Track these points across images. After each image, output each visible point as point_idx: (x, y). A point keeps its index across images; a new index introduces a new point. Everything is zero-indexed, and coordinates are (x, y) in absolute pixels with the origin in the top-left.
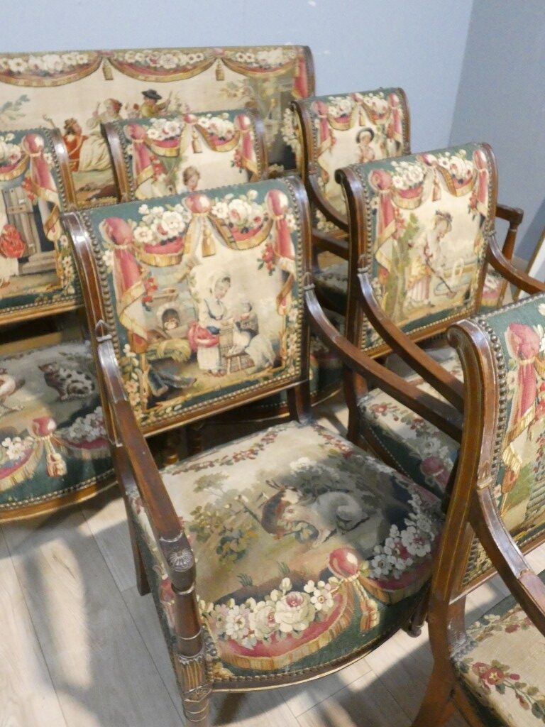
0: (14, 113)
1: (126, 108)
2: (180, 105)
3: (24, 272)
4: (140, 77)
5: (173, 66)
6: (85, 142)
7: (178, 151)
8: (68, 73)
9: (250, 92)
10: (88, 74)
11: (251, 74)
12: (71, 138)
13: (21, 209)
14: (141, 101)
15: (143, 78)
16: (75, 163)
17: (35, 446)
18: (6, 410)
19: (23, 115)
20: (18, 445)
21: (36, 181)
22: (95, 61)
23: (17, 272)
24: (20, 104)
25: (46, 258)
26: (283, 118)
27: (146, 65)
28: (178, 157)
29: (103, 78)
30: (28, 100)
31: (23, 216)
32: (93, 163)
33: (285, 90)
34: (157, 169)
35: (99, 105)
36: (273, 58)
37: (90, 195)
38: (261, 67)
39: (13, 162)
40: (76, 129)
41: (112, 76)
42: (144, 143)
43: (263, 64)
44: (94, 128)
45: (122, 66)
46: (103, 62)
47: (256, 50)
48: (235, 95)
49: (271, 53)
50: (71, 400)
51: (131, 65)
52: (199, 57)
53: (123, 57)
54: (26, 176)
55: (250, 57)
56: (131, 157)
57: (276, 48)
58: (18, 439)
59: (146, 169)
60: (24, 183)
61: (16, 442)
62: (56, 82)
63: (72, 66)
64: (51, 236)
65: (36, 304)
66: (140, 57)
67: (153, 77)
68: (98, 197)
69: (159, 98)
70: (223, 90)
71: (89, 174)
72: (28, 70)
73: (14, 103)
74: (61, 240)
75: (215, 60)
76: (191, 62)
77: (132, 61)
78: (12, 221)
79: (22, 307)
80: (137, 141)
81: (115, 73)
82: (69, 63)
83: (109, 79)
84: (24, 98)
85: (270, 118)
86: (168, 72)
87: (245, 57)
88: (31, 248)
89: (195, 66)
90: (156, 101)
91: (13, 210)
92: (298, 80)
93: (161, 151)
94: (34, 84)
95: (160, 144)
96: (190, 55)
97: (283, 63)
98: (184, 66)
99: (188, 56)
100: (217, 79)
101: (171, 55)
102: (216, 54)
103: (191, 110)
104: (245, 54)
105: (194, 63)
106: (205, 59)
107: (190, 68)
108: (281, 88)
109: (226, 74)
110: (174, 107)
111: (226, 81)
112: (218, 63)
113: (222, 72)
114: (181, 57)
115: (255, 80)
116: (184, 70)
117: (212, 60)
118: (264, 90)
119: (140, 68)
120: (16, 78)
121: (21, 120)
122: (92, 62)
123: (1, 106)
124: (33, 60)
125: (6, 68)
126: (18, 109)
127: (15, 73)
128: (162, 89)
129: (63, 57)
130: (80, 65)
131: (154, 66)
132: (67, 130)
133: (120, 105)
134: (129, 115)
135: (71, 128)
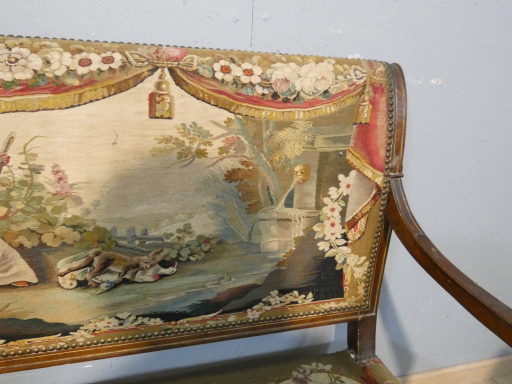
2: (36, 170)
5: (28, 75)
9: (240, 148)
26: (319, 206)
33: (331, 148)
38: (275, 95)
43: (281, 89)
47: (267, 60)
49: (305, 68)
52: (109, 60)
55: (249, 73)
57: (319, 60)
70: (167, 140)
75: (152, 72)
76: (82, 70)
85: (289, 204)
86: (6, 88)
87: (237, 71)
89: (89, 82)
96: (84, 55)
97: (333, 92)
98: (57, 77)
99: (78, 57)
100: (153, 116)
101: (25, 51)
102: (158, 58)
103: (70, 182)
104: (239, 66)
105: (91, 72)
106: (123, 67)
107: (77, 83)
108: (321, 145)
109: (178, 102)
110: (19, 175)
111: (177, 121)
112: (160, 77)
113: (168, 99)
114: (54, 56)
115: (257, 122)
116: (57, 87)
117: (144, 70)
118: (279, 147)
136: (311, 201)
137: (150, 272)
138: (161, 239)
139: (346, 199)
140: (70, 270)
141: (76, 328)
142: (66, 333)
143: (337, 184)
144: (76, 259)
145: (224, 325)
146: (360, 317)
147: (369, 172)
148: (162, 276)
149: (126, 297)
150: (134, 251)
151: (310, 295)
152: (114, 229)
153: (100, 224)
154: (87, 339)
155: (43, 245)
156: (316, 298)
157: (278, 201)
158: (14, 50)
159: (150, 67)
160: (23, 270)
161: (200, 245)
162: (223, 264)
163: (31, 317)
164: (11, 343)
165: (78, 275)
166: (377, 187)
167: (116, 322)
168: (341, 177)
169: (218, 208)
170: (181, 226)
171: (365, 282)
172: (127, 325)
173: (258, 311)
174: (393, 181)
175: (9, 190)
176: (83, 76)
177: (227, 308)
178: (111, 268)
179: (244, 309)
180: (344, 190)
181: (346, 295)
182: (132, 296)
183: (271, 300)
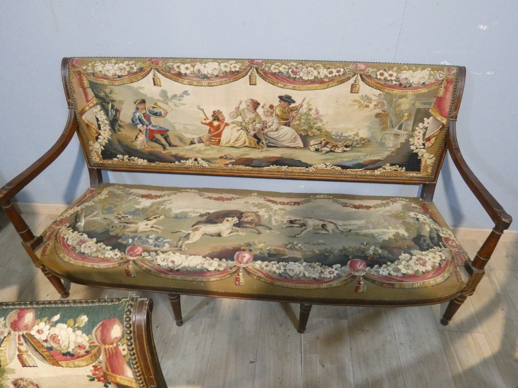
0: (178, 102)
1: (263, 107)
2: (310, 110)
4: (280, 85)
5: (312, 78)
6: (226, 128)
8: (222, 77)
9: (383, 105)
10: (236, 80)
12: (216, 123)
14: (276, 102)
15: (282, 86)
16: (217, 140)
19: (184, 105)
22: (245, 69)
24: (182, 96)
26: (413, 130)
27: (287, 76)
29: (249, 83)
30: (188, 94)
32: (231, 142)
33: (423, 107)
35: (241, 102)
36: (417, 77)
37: (228, 162)
38: (401, 85)
40: (221, 118)
41: (255, 82)
43: (403, 82)
44: (235, 118)
45: (265, 76)
46: (251, 70)
47: (400, 67)
48: (367, 106)
49: (416, 73)
51: (274, 74)
52: (339, 71)
53: (269, 68)
55: (391, 75)
57: (424, 67)
62: (211, 83)
63: (226, 72)
66: (284, 68)
67: (291, 86)
68: (233, 164)
69: (294, 102)
70: (355, 101)
71: (228, 148)
72: (193, 73)
73: (179, 95)
75: (354, 76)
76: (330, 76)
77: (277, 71)
81: (259, 80)
82: (224, 69)
83: (253, 85)
84: (186, 93)
85: (400, 128)
86: (305, 82)
87: (386, 75)
89: (332, 80)
90: (290, 104)
92: (440, 100)
94: (195, 83)
96: (331, 70)
97: (427, 83)
98: (321, 78)
99: (329, 70)
100: (351, 92)
101: (312, 69)
102: (356, 70)
103: (320, 114)
104: (387, 72)
105: (333, 76)
106: (343, 74)
107: (327, 80)
108: (418, 105)
109: (361, 88)
110: (305, 111)
111: (360, 94)
112: (356, 78)
113: (358, 86)
114: (321, 71)
115: (392, 95)
116: (321, 82)
117: (351, 75)
118: (399, 105)
119: (282, 78)
120: (183, 79)
121: (182, 107)
122: (242, 70)
123: (170, 97)
124: (198, 66)
125: (178, 70)
126: (181, 100)
127: (183, 75)
128: (298, 96)
129: (221, 64)
130: (232, 72)
131: (294, 76)
132: (213, 118)
133: (259, 104)
134: (264, 112)
135: (216, 117)
136: (410, 128)
137: (341, 149)
138: (347, 137)
139: (426, 128)
140: (314, 145)
141: (311, 166)
142: (307, 167)
143: (423, 122)
144: (317, 141)
145: (364, 175)
146: (428, 183)
147: (439, 118)
148: (345, 151)
149: (330, 157)
150: (337, 141)
151: (404, 168)
152: (331, 132)
153: (327, 130)
154: (313, 171)
155: (308, 135)
156: (407, 170)
157: (395, 127)
158: (309, 68)
159: (353, 74)
160: (300, 143)
161: (361, 141)
162: (368, 149)
163: (298, 159)
164: (289, 168)
165: (316, 147)
166: (443, 124)
167: (324, 166)
168: (425, 119)
169: (370, 128)
170: (355, 133)
171: (432, 167)
172: (328, 168)
173: (380, 171)
174: (451, 123)
175: (301, 116)
176: (330, 78)
177: (367, 168)
178: (328, 145)
179: (374, 169)
180: (426, 125)
181: (422, 171)
182: (332, 157)
183: (386, 167)
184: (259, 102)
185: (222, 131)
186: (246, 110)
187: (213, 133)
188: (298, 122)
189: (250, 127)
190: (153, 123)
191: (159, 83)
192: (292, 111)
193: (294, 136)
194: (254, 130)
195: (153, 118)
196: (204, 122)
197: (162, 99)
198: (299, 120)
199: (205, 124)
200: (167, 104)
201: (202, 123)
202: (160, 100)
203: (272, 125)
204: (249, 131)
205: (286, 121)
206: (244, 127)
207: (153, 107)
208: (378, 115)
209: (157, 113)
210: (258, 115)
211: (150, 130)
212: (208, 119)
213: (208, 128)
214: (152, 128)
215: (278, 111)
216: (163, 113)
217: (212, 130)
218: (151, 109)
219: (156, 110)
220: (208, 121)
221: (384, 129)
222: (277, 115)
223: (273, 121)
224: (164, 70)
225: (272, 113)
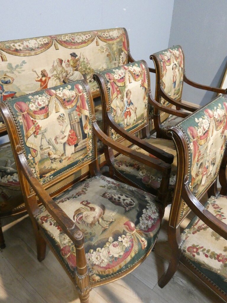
0: (20, 70)
3: (76, 151)
4: (69, 47)
5: (81, 41)
6: (49, 80)
7: (125, 83)
8: (41, 48)
9: (108, 50)
10: (49, 48)
11: (108, 42)
12: (44, 79)
13: (76, 121)
14: (70, 58)
17: (133, 237)
18: (109, 223)
19: (24, 71)
20: (125, 239)
21: (81, 107)
22: (51, 41)
23: (74, 152)
24: (22, 65)
25: (84, 142)
27: (71, 41)
28: (124, 86)
29: (55, 49)
30: (26, 63)
31: (76, 125)
33: (120, 48)
34: (118, 93)
35: (54, 62)
36: (115, 34)
39: (73, 99)
40: (46, 74)
41: (58, 48)
42: (113, 82)
43: (112, 37)
44: (53, 73)
45: (62, 43)
46: (54, 41)
47: (108, 31)
48: (103, 52)
49: (114, 32)
50: (130, 210)
51: (65, 42)
52: (89, 36)
53: (61, 39)
54: (77, 105)
55: (107, 35)
56: (109, 89)
57: (115, 29)
58: (123, 236)
59: (115, 93)
60: (76, 109)
61: (124, 238)
62: (36, 53)
63: (42, 44)
64: (86, 132)
65: (78, 165)
66: (68, 38)
67: (74, 47)
70: (99, 50)
72: (24, 48)
73: (20, 65)
74: (89, 132)
75: (95, 37)
76: (87, 38)
77: (65, 40)
78: (72, 128)
79: (73, 167)
80: (111, 81)
81: (59, 46)
82: (40, 43)
83: (57, 49)
84: (24, 62)
85: (115, 60)
86: (79, 44)
87: (105, 35)
88: (79, 138)
89: (88, 40)
90: (76, 58)
91: (73, 122)
92: (124, 43)
93: (119, 84)
94: (27, 55)
95: (119, 81)
97: (118, 36)
98: (84, 40)
99: (85, 36)
100: (97, 46)
102: (95, 34)
103: (88, 60)
104: (105, 33)
106: (91, 37)
108: (118, 47)
109: (99, 42)
110: (82, 60)
111: (100, 46)
114: (83, 36)
115: (110, 44)
116: (85, 42)
118: (113, 49)
119: (69, 43)
120: (20, 53)
121: (23, 73)
122: (50, 42)
123: (14, 67)
124: (25, 43)
125: (14, 48)
126: (22, 68)
127: (19, 50)
128: (77, 52)
129: (37, 40)
130: (45, 43)
131: (74, 41)
132: (42, 75)
133: (62, 61)
134: (66, 65)
135: (44, 74)
136: (118, 59)
139: (123, 58)
143: (121, 55)
144: (89, 76)
147: (125, 52)
152: (94, 69)
153: (92, 68)
155: (86, 73)
158: (78, 36)
166: (127, 54)
168: (122, 53)
169: (106, 63)
170: (102, 67)
175: (81, 63)
180: (123, 56)
184: (62, 59)
185: (47, 83)
186: (57, 66)
187: (43, 86)
188: (80, 67)
189: (61, 76)
190: (6, 90)
191: (5, 59)
192: (77, 61)
193: (80, 76)
194: (63, 78)
195: (5, 87)
196: (37, 79)
197: (9, 70)
198: (81, 66)
199: (38, 81)
200: (13, 73)
201: (36, 81)
202: (8, 71)
203: (70, 72)
204: (61, 79)
205: (76, 68)
206: (58, 77)
207: (4, 78)
208: (108, 55)
209: (7, 81)
210: (63, 68)
211: (4, 96)
212: (39, 77)
213: (40, 83)
214: (5, 94)
215: (71, 63)
216: (11, 80)
217: (42, 84)
218: (3, 79)
219: (6, 80)
220: (39, 79)
221: (111, 62)
222: (72, 66)
223: (70, 70)
224: (6, 49)
225: (69, 65)
